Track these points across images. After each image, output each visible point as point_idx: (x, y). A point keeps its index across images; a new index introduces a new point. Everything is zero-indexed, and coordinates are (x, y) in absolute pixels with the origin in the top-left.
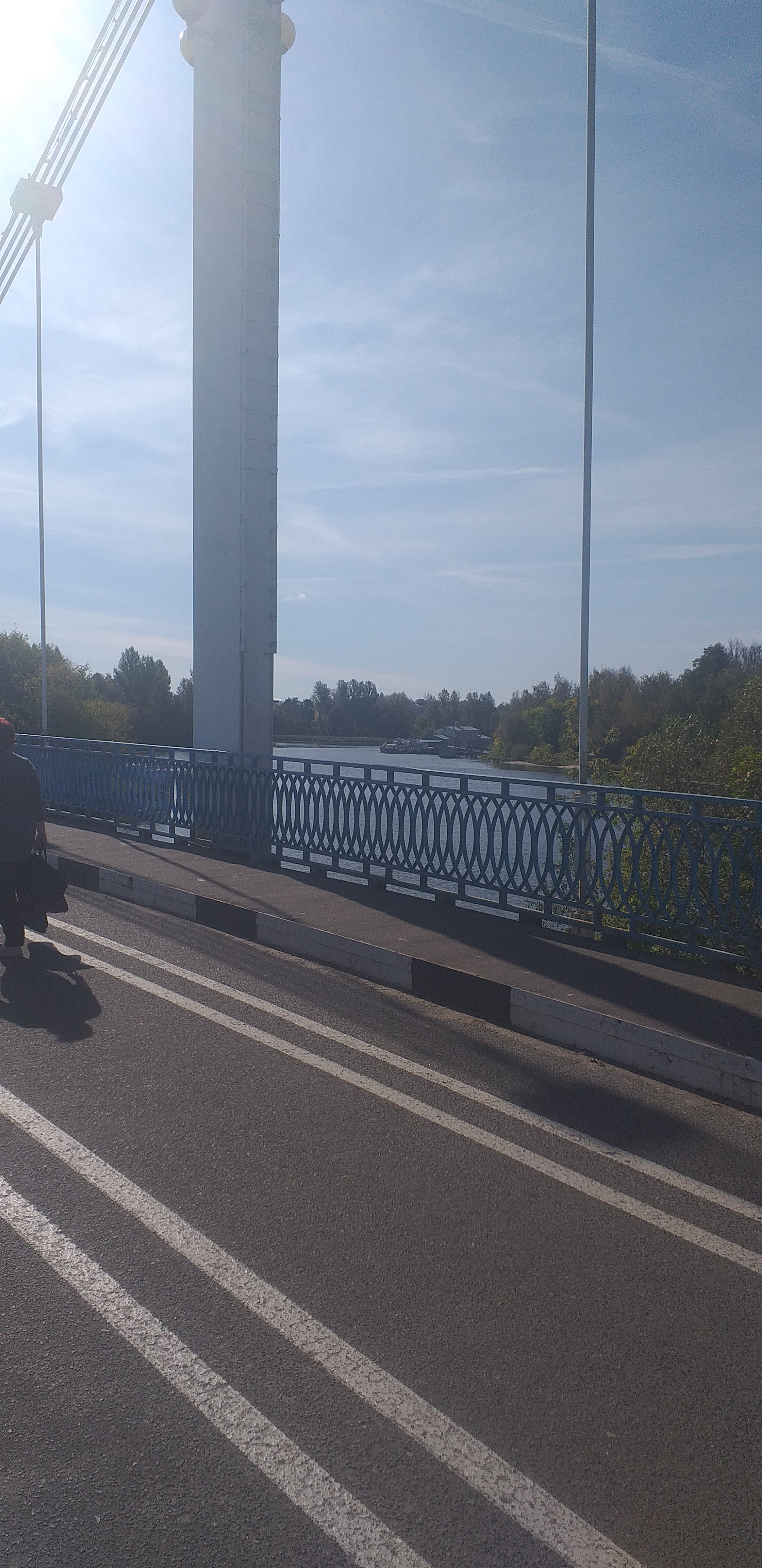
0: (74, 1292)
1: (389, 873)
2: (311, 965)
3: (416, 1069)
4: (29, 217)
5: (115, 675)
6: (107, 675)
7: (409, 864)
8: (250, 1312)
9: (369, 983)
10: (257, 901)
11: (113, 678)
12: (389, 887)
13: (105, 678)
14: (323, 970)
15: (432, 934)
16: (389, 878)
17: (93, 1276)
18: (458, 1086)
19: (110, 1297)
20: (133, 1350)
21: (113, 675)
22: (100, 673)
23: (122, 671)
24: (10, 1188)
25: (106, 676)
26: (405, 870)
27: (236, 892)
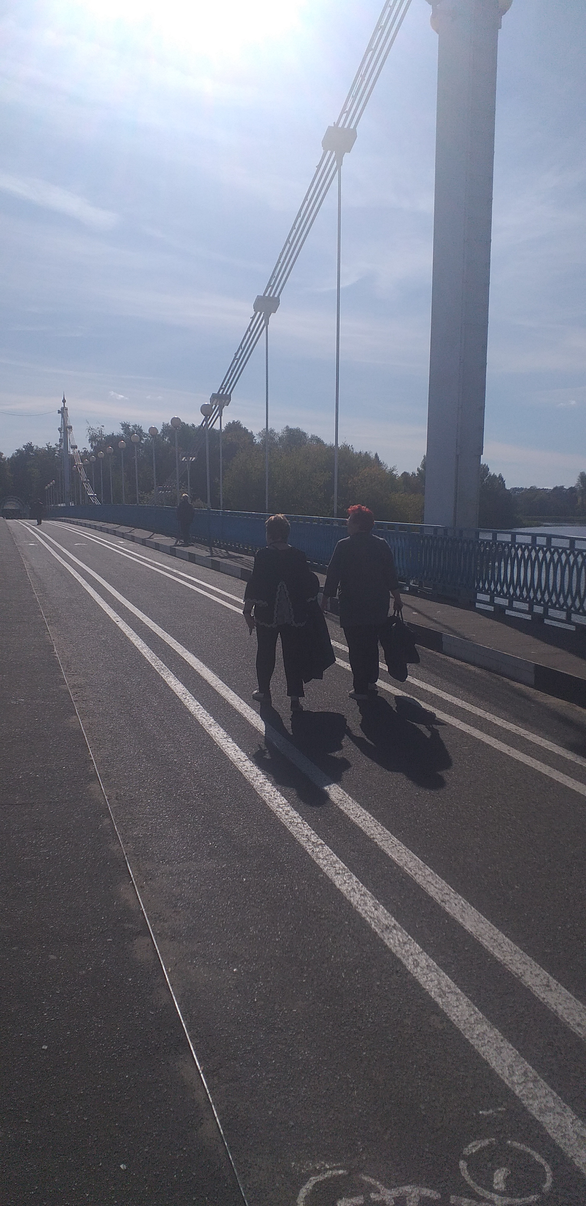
0: (264, 802)
1: (546, 611)
2: (472, 668)
3: (511, 727)
4: (334, 154)
5: (418, 473)
6: (413, 473)
7: (559, 605)
8: (349, 819)
9: (508, 680)
10: (447, 627)
11: (416, 475)
12: (547, 621)
13: (411, 475)
14: (478, 671)
15: (558, 650)
16: (546, 615)
17: (276, 797)
18: (533, 737)
19: (281, 806)
20: (284, 827)
21: (416, 472)
22: (407, 472)
23: (423, 469)
24: (247, 758)
25: (411, 473)
26: (557, 609)
27: (436, 622)
